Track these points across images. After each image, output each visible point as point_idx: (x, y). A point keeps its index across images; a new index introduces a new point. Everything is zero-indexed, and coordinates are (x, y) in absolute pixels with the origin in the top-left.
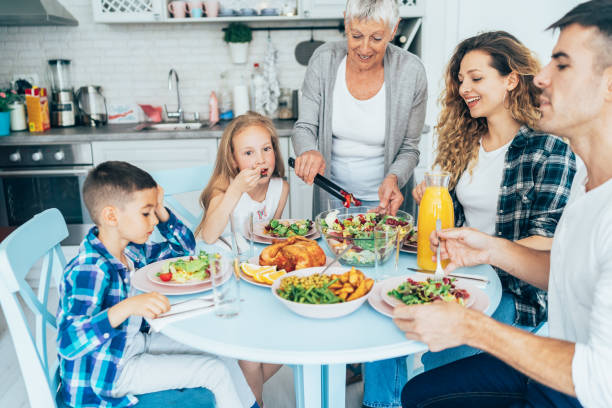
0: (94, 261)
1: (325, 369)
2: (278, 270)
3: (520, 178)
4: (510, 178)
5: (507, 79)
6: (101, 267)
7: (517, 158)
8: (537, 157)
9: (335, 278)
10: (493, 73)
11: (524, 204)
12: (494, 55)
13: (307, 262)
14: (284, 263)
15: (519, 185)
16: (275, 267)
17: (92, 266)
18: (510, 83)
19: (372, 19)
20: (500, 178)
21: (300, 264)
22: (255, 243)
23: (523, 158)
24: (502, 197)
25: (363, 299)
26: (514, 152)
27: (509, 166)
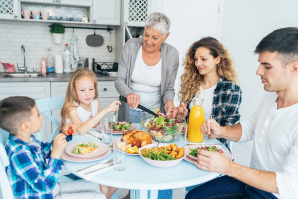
0: (21, 147)
1: (149, 192)
2: (132, 146)
3: (220, 101)
4: (216, 101)
5: (216, 60)
6: (26, 149)
7: (219, 92)
8: (228, 92)
9: (166, 148)
10: (211, 57)
11: (222, 112)
12: (211, 50)
13: (146, 142)
14: (135, 143)
15: (220, 104)
16: (131, 145)
17: (21, 150)
18: (217, 61)
19: (153, 28)
20: (211, 101)
21: (144, 143)
22: (113, 135)
23: (221, 92)
24: (213, 109)
25: (182, 159)
26: (217, 90)
27: (215, 96)
